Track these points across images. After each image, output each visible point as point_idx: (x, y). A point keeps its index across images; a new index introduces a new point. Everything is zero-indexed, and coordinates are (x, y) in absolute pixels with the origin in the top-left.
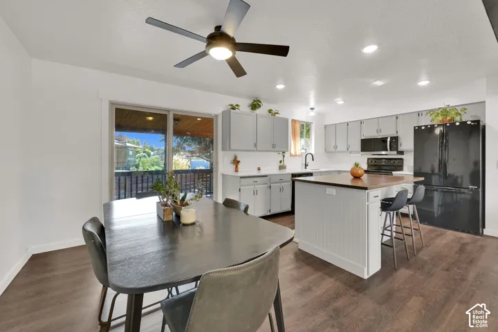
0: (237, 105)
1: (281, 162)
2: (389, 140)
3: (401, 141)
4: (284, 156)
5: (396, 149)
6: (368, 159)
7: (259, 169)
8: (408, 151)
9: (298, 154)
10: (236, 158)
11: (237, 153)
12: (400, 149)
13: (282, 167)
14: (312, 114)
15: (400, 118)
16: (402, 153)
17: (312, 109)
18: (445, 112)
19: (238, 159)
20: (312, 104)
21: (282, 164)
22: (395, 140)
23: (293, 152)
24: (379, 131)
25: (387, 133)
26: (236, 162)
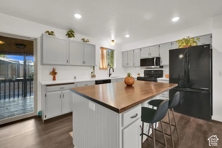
0: (52, 32)
1: (92, 73)
2: (155, 59)
3: (162, 60)
4: (94, 69)
5: (159, 65)
6: (145, 71)
7: (75, 78)
8: (166, 66)
9: (104, 68)
10: (54, 70)
11: (55, 67)
12: (161, 65)
13: (93, 76)
14: (113, 44)
15: (161, 46)
16: (162, 67)
17: (113, 41)
18: (187, 41)
19: (56, 71)
20: (113, 38)
21: (93, 74)
22: (158, 59)
23: (101, 67)
24: (150, 54)
25: (154, 55)
26: (54, 73)
